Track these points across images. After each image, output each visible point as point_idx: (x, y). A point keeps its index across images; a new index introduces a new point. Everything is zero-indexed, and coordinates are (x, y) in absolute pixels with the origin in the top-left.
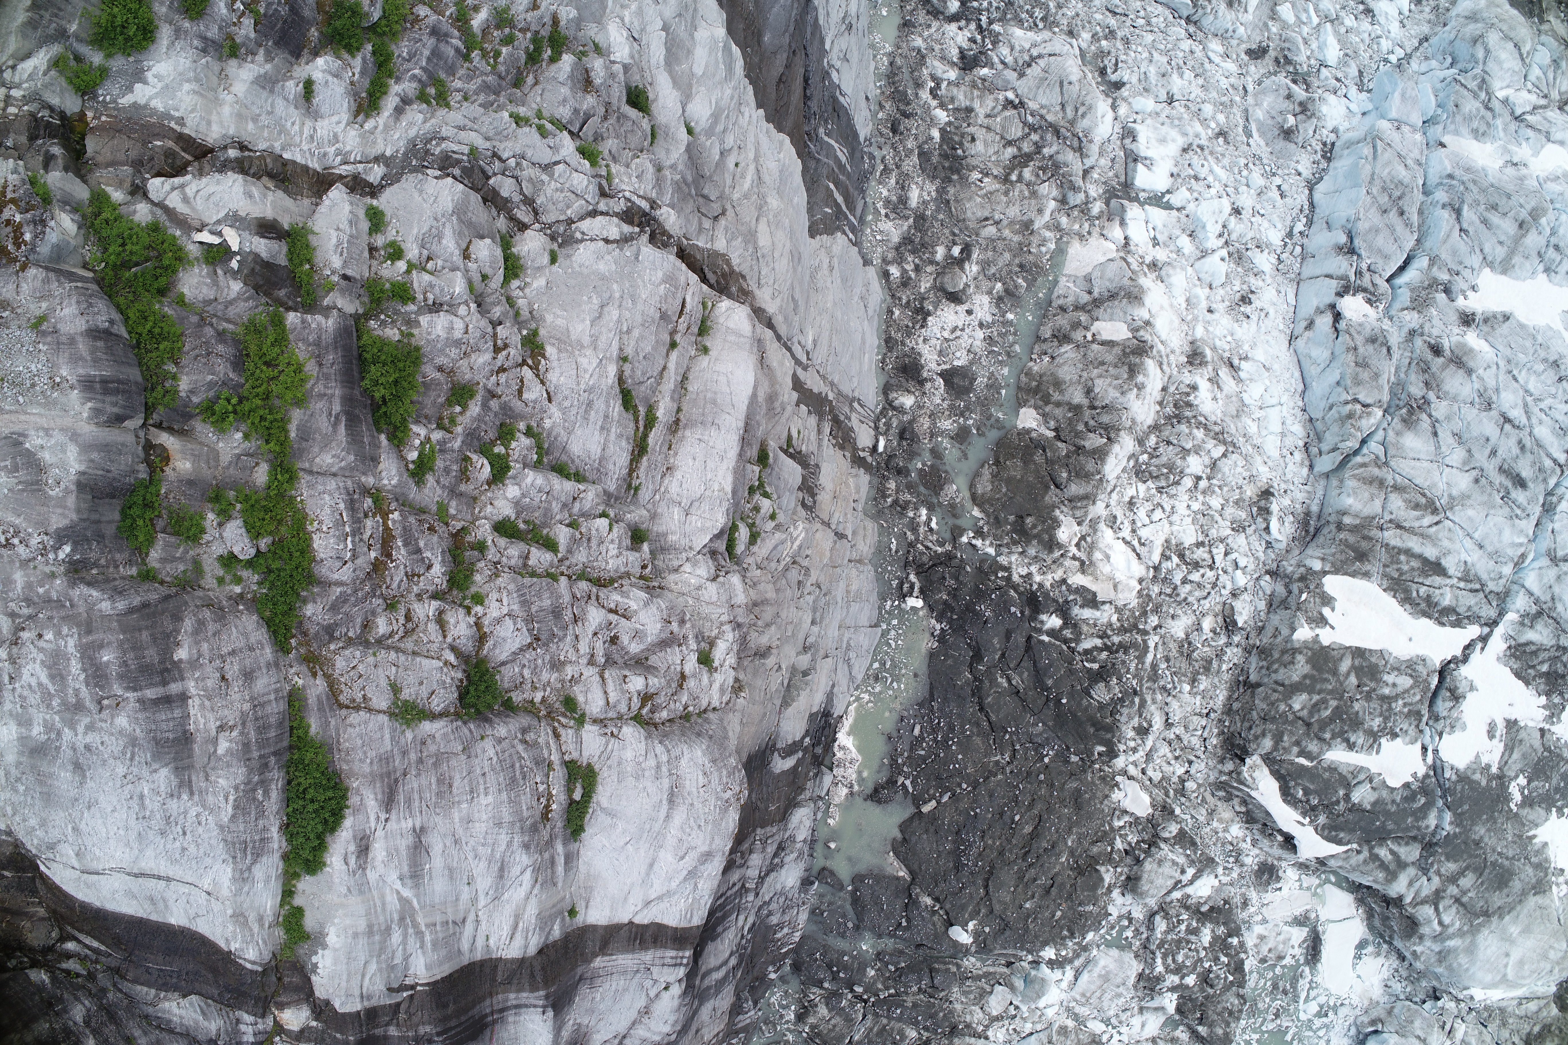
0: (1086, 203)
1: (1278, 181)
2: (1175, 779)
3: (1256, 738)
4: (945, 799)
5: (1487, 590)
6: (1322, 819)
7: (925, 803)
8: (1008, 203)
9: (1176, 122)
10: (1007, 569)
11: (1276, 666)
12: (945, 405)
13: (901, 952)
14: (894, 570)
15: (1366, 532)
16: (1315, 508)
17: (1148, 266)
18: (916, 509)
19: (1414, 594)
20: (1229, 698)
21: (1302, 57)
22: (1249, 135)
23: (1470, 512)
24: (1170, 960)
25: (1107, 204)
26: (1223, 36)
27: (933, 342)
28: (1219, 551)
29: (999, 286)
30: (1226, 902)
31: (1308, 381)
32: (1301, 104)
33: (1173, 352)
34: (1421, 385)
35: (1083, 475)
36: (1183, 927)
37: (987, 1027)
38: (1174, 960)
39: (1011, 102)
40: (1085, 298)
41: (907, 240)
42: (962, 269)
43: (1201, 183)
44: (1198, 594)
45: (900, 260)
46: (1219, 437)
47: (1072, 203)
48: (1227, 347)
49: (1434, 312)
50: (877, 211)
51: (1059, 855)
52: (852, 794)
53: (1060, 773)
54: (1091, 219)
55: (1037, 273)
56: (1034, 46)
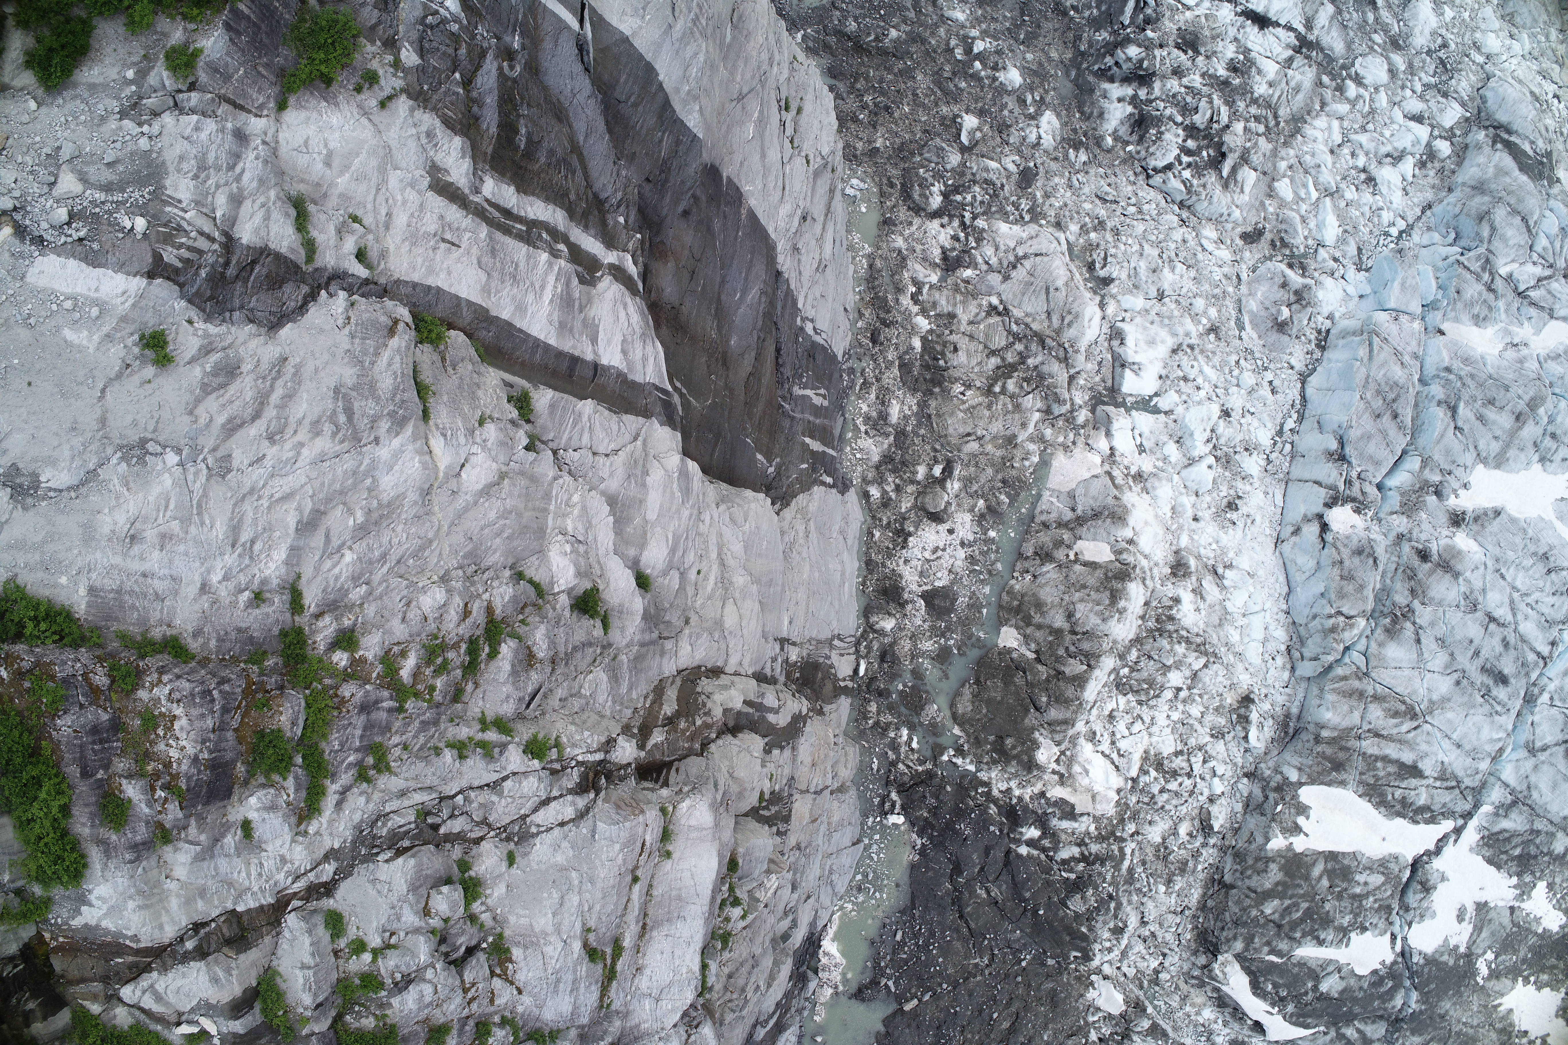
0: (1072, 413)
1: (1269, 376)
2: (1149, 972)
3: (1228, 940)
4: (927, 997)
5: (1463, 786)
6: (1290, 1009)
7: (907, 1001)
8: (991, 418)
9: (1166, 321)
10: (987, 784)
11: (1249, 872)
12: (926, 626)
14: (877, 788)
15: (1343, 743)
16: (1294, 713)
17: (1134, 477)
18: (898, 729)
19: (1390, 797)
20: (1204, 895)
21: (1299, 238)
22: (1241, 327)
23: (1450, 715)
25: (1093, 411)
26: (1217, 221)
27: (914, 563)
28: (1197, 760)
29: (981, 503)
31: (1293, 584)
32: (1296, 292)
33: (1156, 564)
34: (1407, 593)
35: (1062, 701)
39: (995, 308)
40: (1068, 515)
41: (887, 459)
42: (944, 488)
43: (1190, 384)
44: (1174, 802)
45: (880, 481)
46: (1201, 648)
47: (1056, 413)
48: (1212, 555)
49: (1424, 516)
53: (1037, 975)
54: (1076, 428)
55: (1020, 487)
56: (1020, 243)
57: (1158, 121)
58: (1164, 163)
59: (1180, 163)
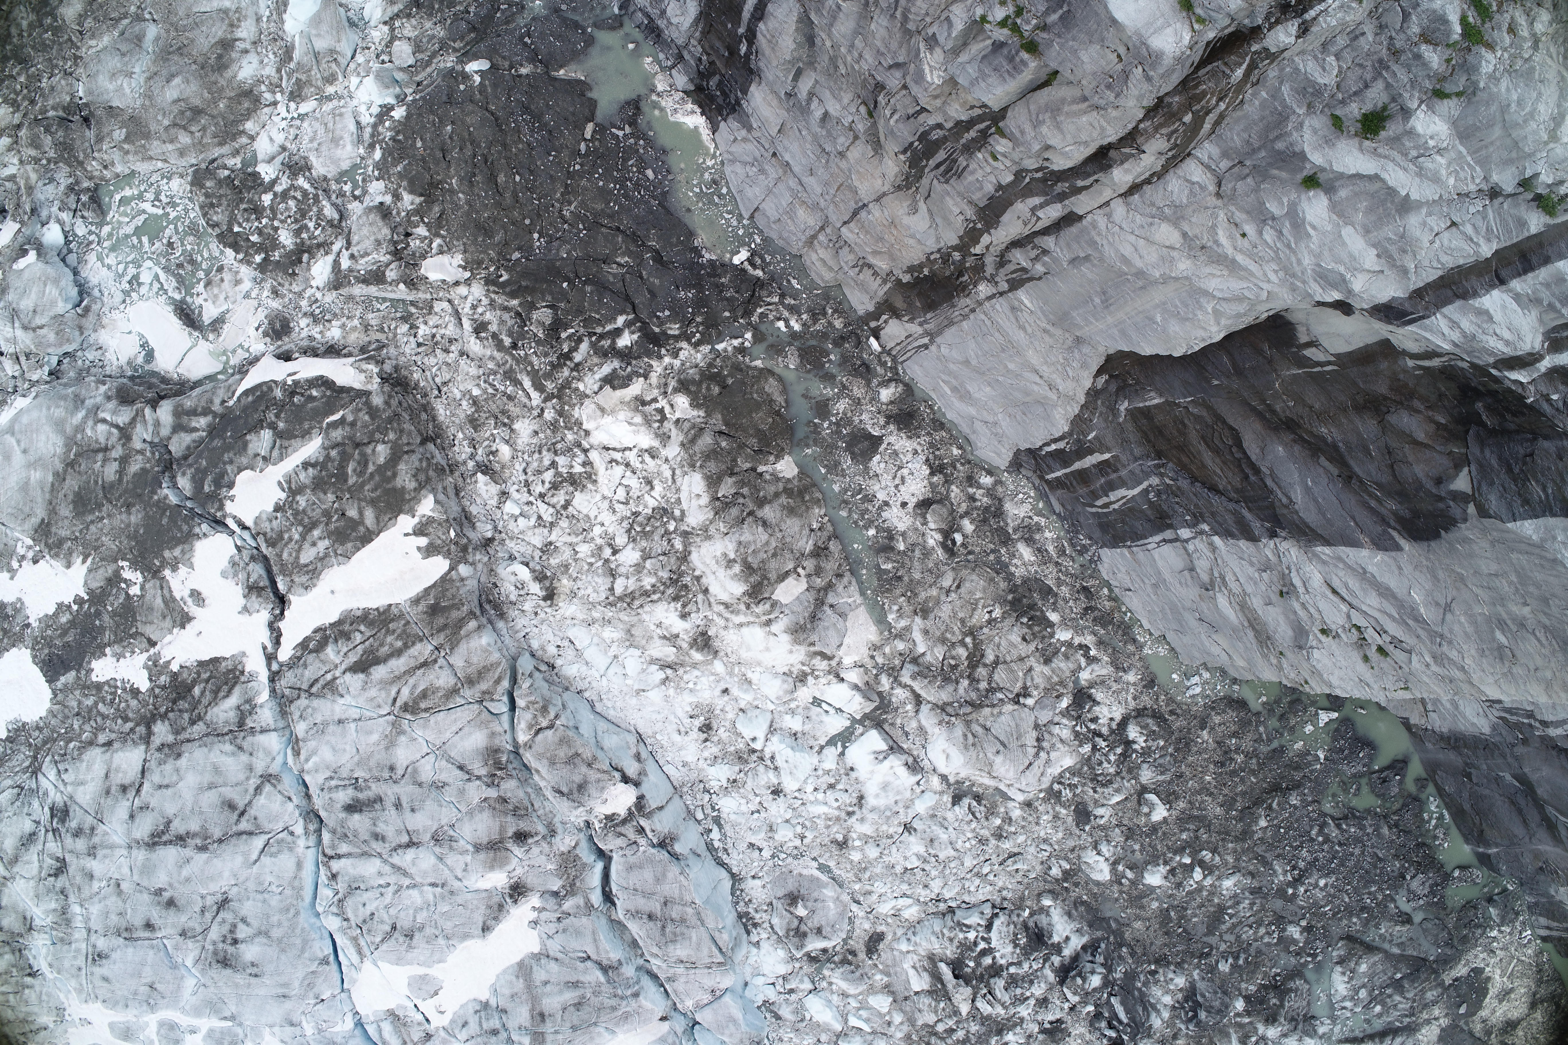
0: (896, 679)
1: (766, 854)
2: (419, 322)
3: (390, 396)
4: (583, 146)
5: (304, 696)
6: (278, 393)
7: (594, 131)
9: (888, 813)
10: (696, 345)
11: (424, 464)
12: (856, 420)
13: (507, 23)
15: (448, 632)
16: (501, 624)
17: (806, 675)
18: (804, 325)
19: (362, 628)
20: (434, 419)
21: (837, 978)
23: (375, 739)
24: (298, 195)
25: (880, 694)
26: (913, 927)
27: (909, 456)
28: (547, 514)
29: (901, 547)
30: (294, 274)
31: (599, 718)
32: (805, 935)
33: (726, 628)
34: (509, 795)
35: (711, 455)
36: (311, 225)
37: (392, 30)
38: (295, 198)
39: (1024, 697)
40: (831, 599)
41: (999, 513)
42: (940, 530)
43: (825, 786)
44: (535, 465)
45: (990, 492)
46: (628, 599)
47: (907, 665)
48: (685, 677)
49: (550, 867)
50: (1039, 514)
51: (461, 180)
52: (653, 91)
53: (516, 237)
54: (881, 669)
55: (882, 586)
56: (1048, 762)
57: (1027, 952)
58: (995, 927)
59: (983, 938)
